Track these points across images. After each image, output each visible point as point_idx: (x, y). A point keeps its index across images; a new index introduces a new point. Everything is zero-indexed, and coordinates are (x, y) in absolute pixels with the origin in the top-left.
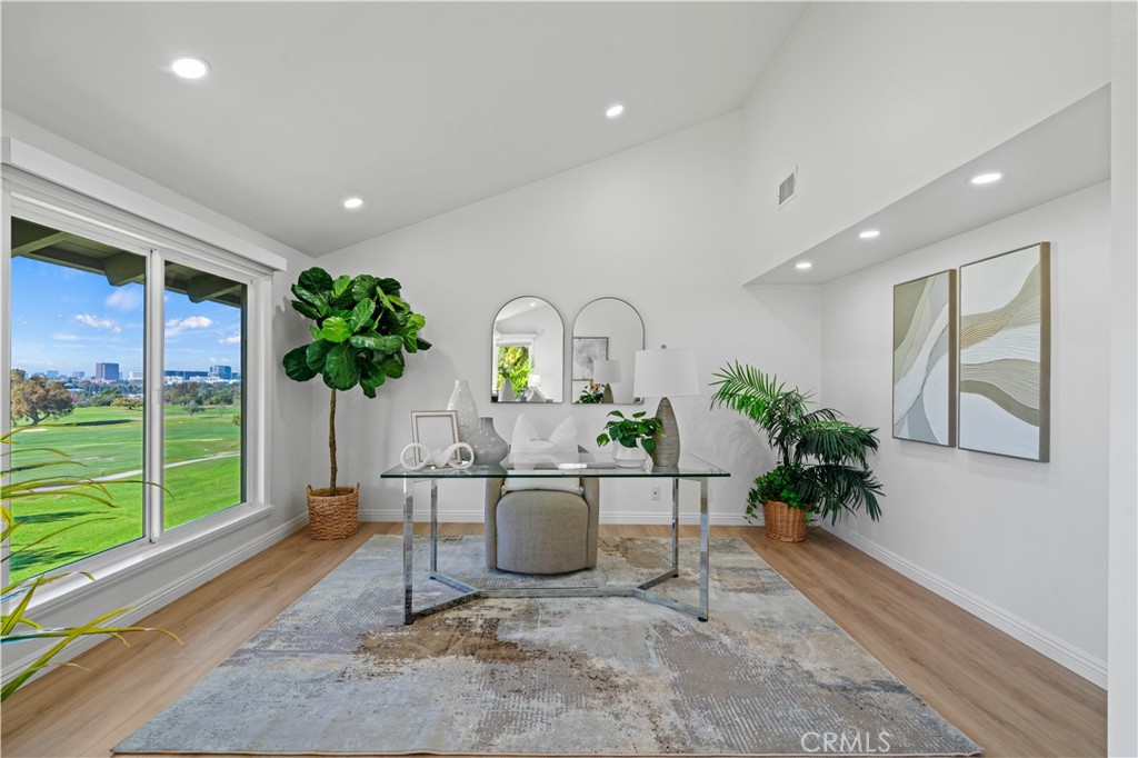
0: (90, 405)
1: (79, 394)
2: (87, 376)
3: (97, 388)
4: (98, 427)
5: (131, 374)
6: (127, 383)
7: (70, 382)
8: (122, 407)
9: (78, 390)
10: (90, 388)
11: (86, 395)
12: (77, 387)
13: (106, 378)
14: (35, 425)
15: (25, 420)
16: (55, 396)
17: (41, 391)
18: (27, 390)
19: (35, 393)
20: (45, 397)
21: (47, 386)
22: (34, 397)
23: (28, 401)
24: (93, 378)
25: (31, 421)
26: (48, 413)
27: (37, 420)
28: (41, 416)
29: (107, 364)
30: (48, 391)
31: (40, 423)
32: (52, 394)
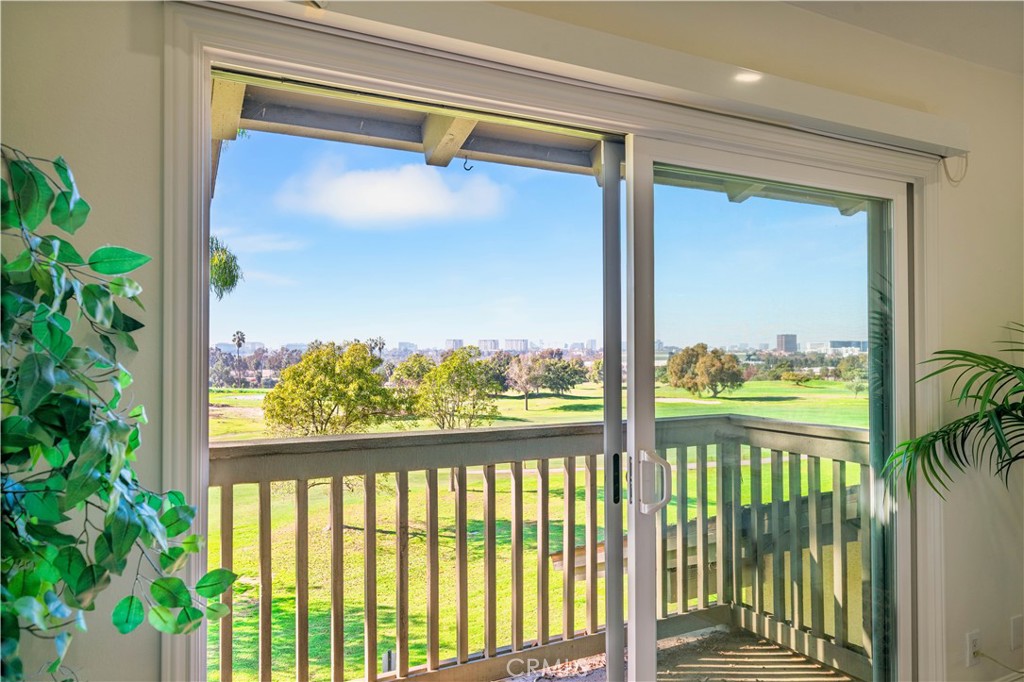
0: (766, 379)
1: (759, 366)
2: (770, 350)
3: (776, 360)
4: (763, 402)
5: (808, 346)
6: (804, 355)
7: (754, 354)
8: (790, 382)
9: (760, 362)
10: (771, 360)
11: (766, 368)
12: (759, 360)
13: (786, 351)
14: (714, 397)
15: (707, 392)
16: (729, 369)
17: (718, 364)
18: (708, 363)
19: (714, 366)
20: (721, 370)
21: (723, 360)
22: (713, 370)
23: (709, 374)
24: (775, 350)
25: (712, 393)
26: (724, 386)
27: (716, 393)
28: (719, 388)
29: (787, 336)
30: (723, 364)
31: (718, 395)
32: (726, 366)
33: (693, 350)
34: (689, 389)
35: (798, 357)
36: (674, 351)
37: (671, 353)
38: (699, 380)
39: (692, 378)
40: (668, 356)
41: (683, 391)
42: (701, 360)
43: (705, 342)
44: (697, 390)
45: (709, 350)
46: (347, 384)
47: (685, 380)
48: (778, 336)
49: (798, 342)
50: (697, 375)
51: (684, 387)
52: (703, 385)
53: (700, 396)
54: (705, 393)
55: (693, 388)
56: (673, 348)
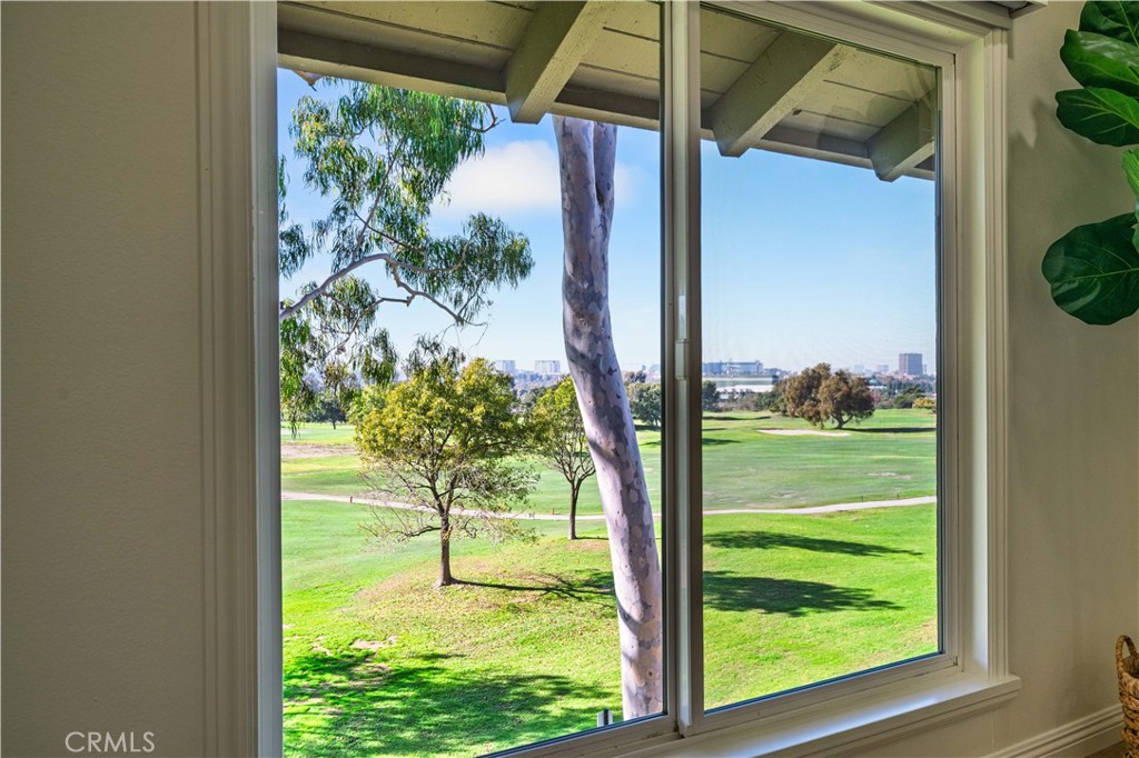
0: (892, 407)
1: (882, 392)
2: (891, 372)
3: (900, 385)
4: (898, 435)
7: (874, 377)
8: (924, 410)
9: (881, 387)
10: (894, 385)
11: (890, 393)
12: (880, 384)
13: (910, 373)
14: (839, 428)
15: (831, 423)
16: (857, 394)
17: (845, 388)
18: (833, 387)
19: (840, 390)
20: (848, 395)
21: (850, 383)
22: (838, 395)
23: (833, 399)
24: (896, 373)
25: (836, 424)
26: (851, 415)
27: (842, 422)
28: (845, 418)
29: (910, 355)
30: (851, 389)
31: (844, 426)
32: (854, 391)
33: (814, 371)
34: (810, 419)
35: (925, 381)
36: (778, 373)
37: (775, 377)
38: (822, 407)
39: (814, 406)
40: (771, 379)
41: (803, 422)
42: (824, 384)
43: (827, 362)
44: (819, 419)
45: (833, 372)
46: (471, 407)
47: (805, 407)
48: (901, 355)
49: (924, 363)
50: (820, 401)
51: (803, 416)
52: (826, 413)
53: (822, 428)
54: (828, 424)
55: (815, 418)
56: (776, 370)
